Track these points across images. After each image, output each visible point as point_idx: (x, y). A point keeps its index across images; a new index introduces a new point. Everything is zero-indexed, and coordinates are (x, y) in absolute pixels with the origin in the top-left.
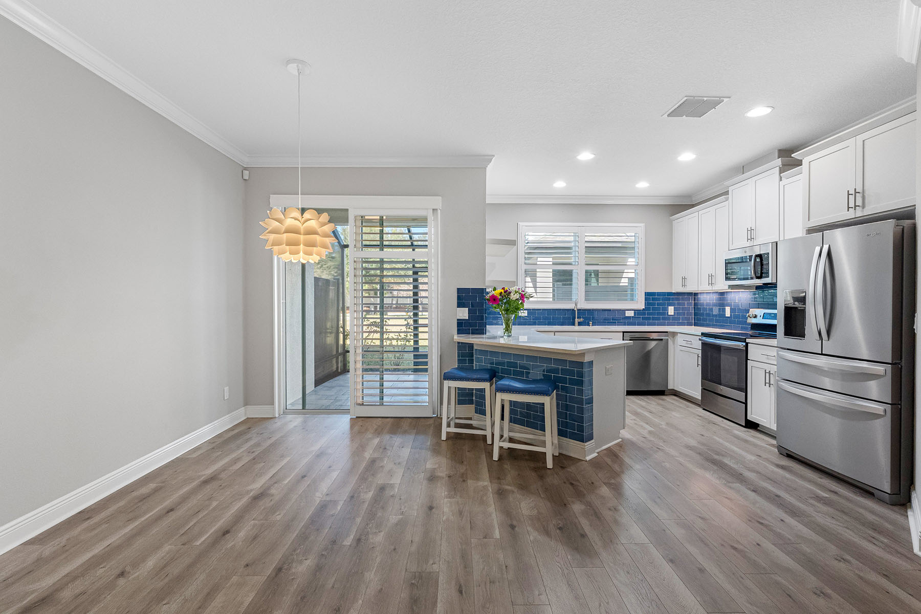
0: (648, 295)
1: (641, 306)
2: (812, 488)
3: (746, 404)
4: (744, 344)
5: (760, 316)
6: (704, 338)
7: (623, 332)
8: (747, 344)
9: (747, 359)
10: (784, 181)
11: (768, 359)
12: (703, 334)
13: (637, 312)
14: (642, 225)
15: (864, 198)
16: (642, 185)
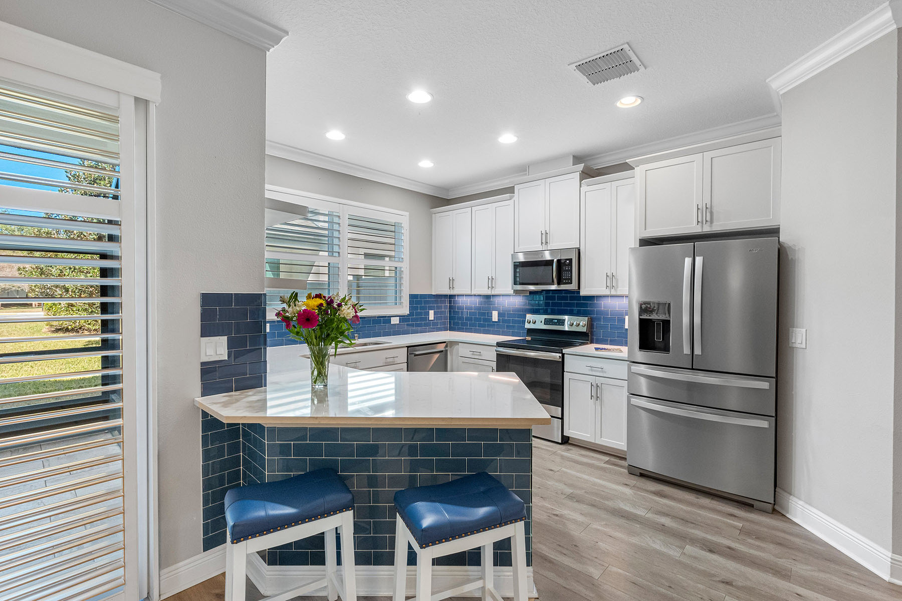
0: (413, 298)
1: (406, 311)
2: (716, 517)
3: (562, 418)
4: (560, 355)
5: (541, 322)
6: (501, 349)
7: (408, 347)
8: (563, 355)
9: (563, 371)
10: (584, 188)
11: (592, 370)
12: (499, 345)
13: (403, 318)
14: (407, 214)
15: (711, 213)
16: (426, 164)
